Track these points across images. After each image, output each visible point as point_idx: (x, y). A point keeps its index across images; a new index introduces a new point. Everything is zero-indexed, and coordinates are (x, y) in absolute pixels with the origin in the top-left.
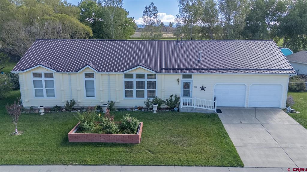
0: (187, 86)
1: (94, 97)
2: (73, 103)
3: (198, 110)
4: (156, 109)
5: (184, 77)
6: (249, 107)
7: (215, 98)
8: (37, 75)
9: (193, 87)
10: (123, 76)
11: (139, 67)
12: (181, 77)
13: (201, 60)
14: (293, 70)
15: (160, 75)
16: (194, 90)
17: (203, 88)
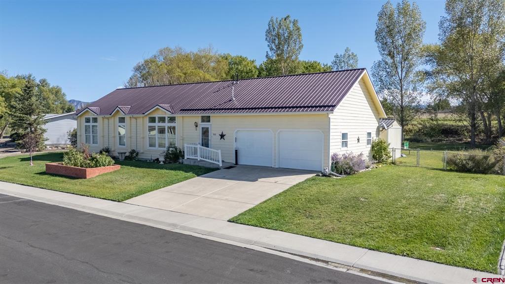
0: (205, 132)
1: (124, 145)
3: (203, 162)
4: (163, 160)
5: (204, 119)
6: (279, 168)
7: (236, 150)
8: (88, 120)
9: (212, 135)
10: (147, 119)
11: (157, 107)
12: (199, 120)
13: (234, 99)
14: (334, 106)
15: (179, 116)
16: (214, 139)
17: (222, 136)
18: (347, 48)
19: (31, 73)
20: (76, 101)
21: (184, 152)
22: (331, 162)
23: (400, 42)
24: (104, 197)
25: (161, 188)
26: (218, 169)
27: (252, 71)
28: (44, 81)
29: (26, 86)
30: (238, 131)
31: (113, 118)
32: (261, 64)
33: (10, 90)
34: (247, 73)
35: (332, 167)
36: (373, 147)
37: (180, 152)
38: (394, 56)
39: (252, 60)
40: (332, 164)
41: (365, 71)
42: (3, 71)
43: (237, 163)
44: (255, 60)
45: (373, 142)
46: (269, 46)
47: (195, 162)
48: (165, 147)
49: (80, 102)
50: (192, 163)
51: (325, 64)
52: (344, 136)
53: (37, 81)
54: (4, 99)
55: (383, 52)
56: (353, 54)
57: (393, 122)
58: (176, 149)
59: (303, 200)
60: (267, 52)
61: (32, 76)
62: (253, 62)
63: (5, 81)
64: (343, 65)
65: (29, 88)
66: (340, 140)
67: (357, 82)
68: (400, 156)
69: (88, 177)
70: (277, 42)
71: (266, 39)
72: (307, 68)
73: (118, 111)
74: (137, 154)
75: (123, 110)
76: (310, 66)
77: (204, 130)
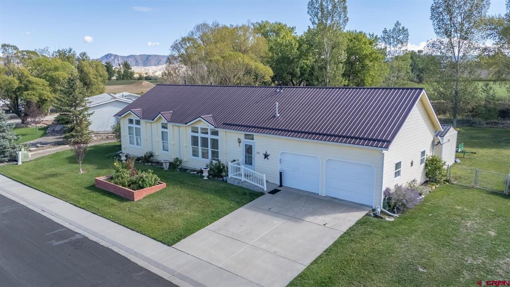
0: (249, 150)
1: (168, 151)
2: (151, 155)
3: (247, 184)
4: (207, 174)
5: (247, 136)
6: (327, 196)
7: (281, 172)
8: (131, 121)
9: (256, 153)
10: (190, 129)
11: (200, 118)
12: (242, 137)
13: (279, 115)
14: (389, 142)
15: (222, 132)
16: (258, 158)
17: (266, 156)
18: (398, 22)
19: (71, 47)
20: (114, 55)
21: (227, 167)
22: (383, 197)
23: (459, 20)
24: (154, 237)
25: (208, 225)
26: (262, 194)
27: (292, 44)
28: (84, 54)
29: (70, 79)
30: (283, 153)
31: (156, 124)
32: (302, 35)
33: (54, 74)
34: (287, 46)
35: (384, 203)
36: (426, 165)
37: (224, 167)
38: (450, 35)
39: (291, 27)
40: (384, 199)
41: (424, 91)
42: (45, 48)
43: (281, 185)
44: (295, 27)
45: (426, 160)
46: (311, 20)
47: (239, 183)
48: (208, 158)
49: (117, 55)
50: (236, 184)
51: (371, 34)
52: (398, 165)
53: (78, 55)
54: (48, 83)
55: (438, 30)
56: (403, 28)
57: (450, 128)
58: (219, 162)
59: (356, 262)
60: (309, 27)
61: (73, 51)
62: (293, 28)
63: (48, 63)
64: (392, 41)
65: (72, 80)
66: (393, 170)
67: (415, 106)
68: (453, 162)
69: (135, 200)
70: (319, 15)
71: (308, 12)
72: (351, 40)
73: (160, 117)
74: (181, 162)
75: (165, 116)
76: (354, 38)
77: (248, 147)
